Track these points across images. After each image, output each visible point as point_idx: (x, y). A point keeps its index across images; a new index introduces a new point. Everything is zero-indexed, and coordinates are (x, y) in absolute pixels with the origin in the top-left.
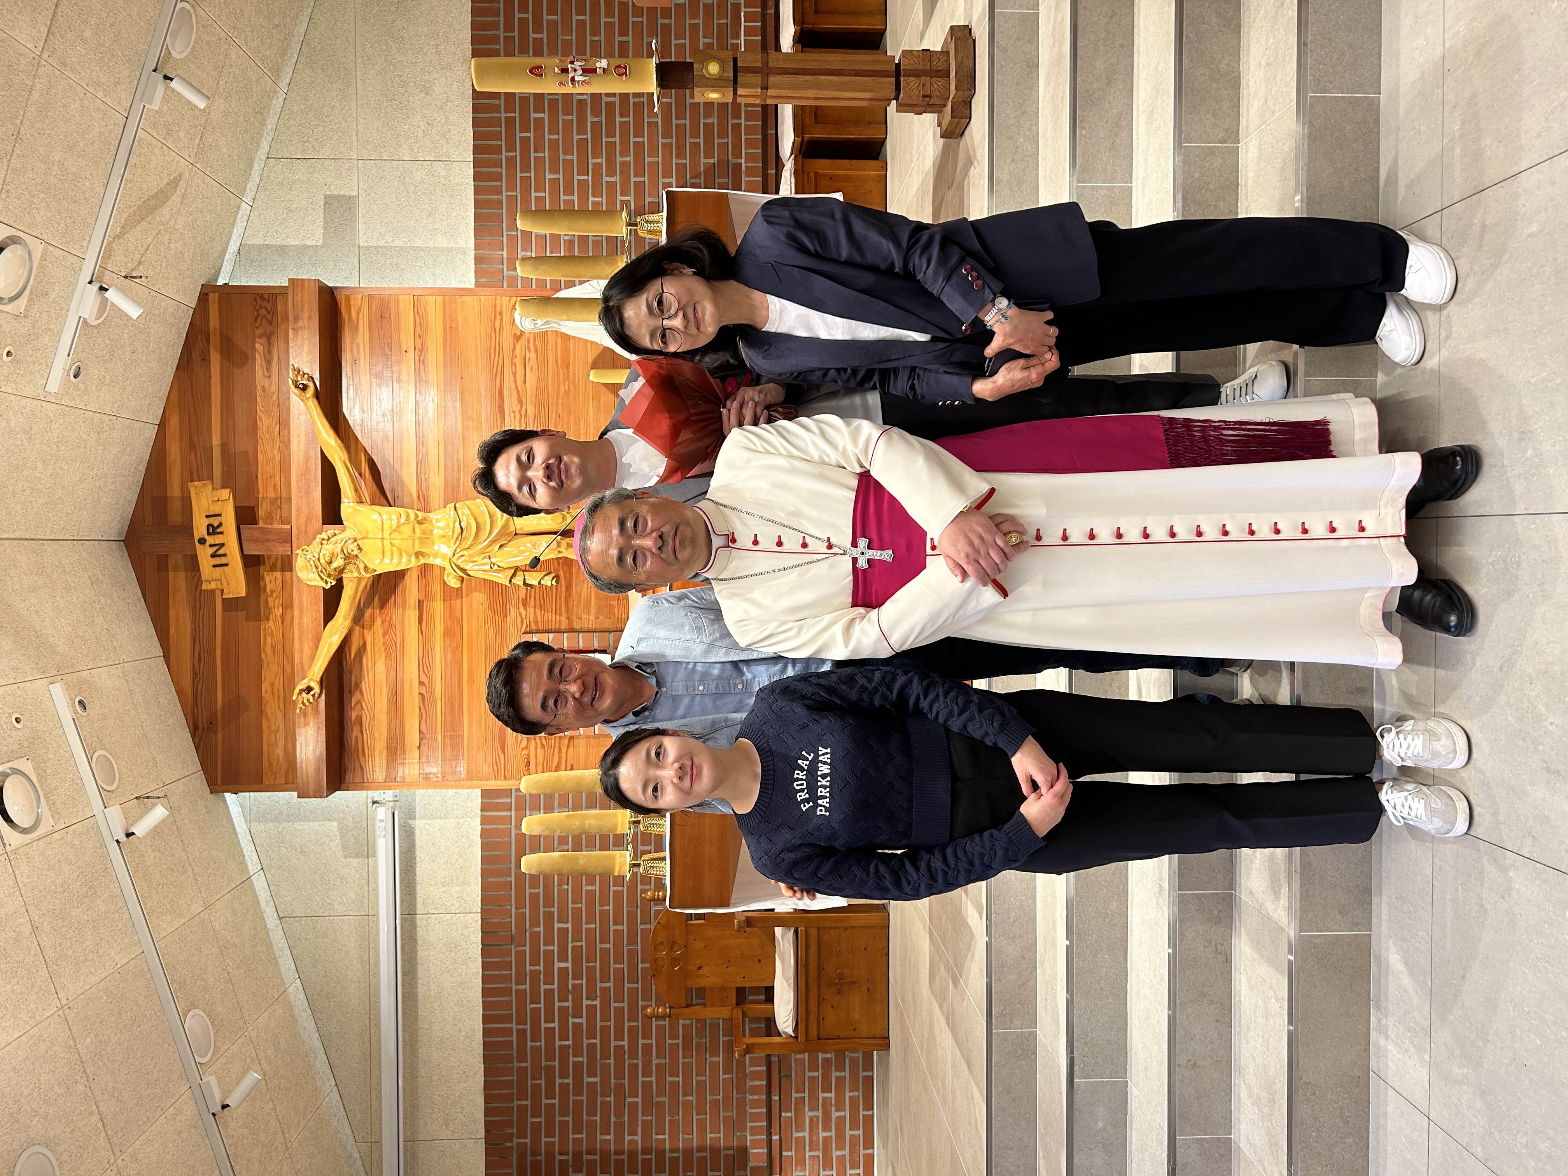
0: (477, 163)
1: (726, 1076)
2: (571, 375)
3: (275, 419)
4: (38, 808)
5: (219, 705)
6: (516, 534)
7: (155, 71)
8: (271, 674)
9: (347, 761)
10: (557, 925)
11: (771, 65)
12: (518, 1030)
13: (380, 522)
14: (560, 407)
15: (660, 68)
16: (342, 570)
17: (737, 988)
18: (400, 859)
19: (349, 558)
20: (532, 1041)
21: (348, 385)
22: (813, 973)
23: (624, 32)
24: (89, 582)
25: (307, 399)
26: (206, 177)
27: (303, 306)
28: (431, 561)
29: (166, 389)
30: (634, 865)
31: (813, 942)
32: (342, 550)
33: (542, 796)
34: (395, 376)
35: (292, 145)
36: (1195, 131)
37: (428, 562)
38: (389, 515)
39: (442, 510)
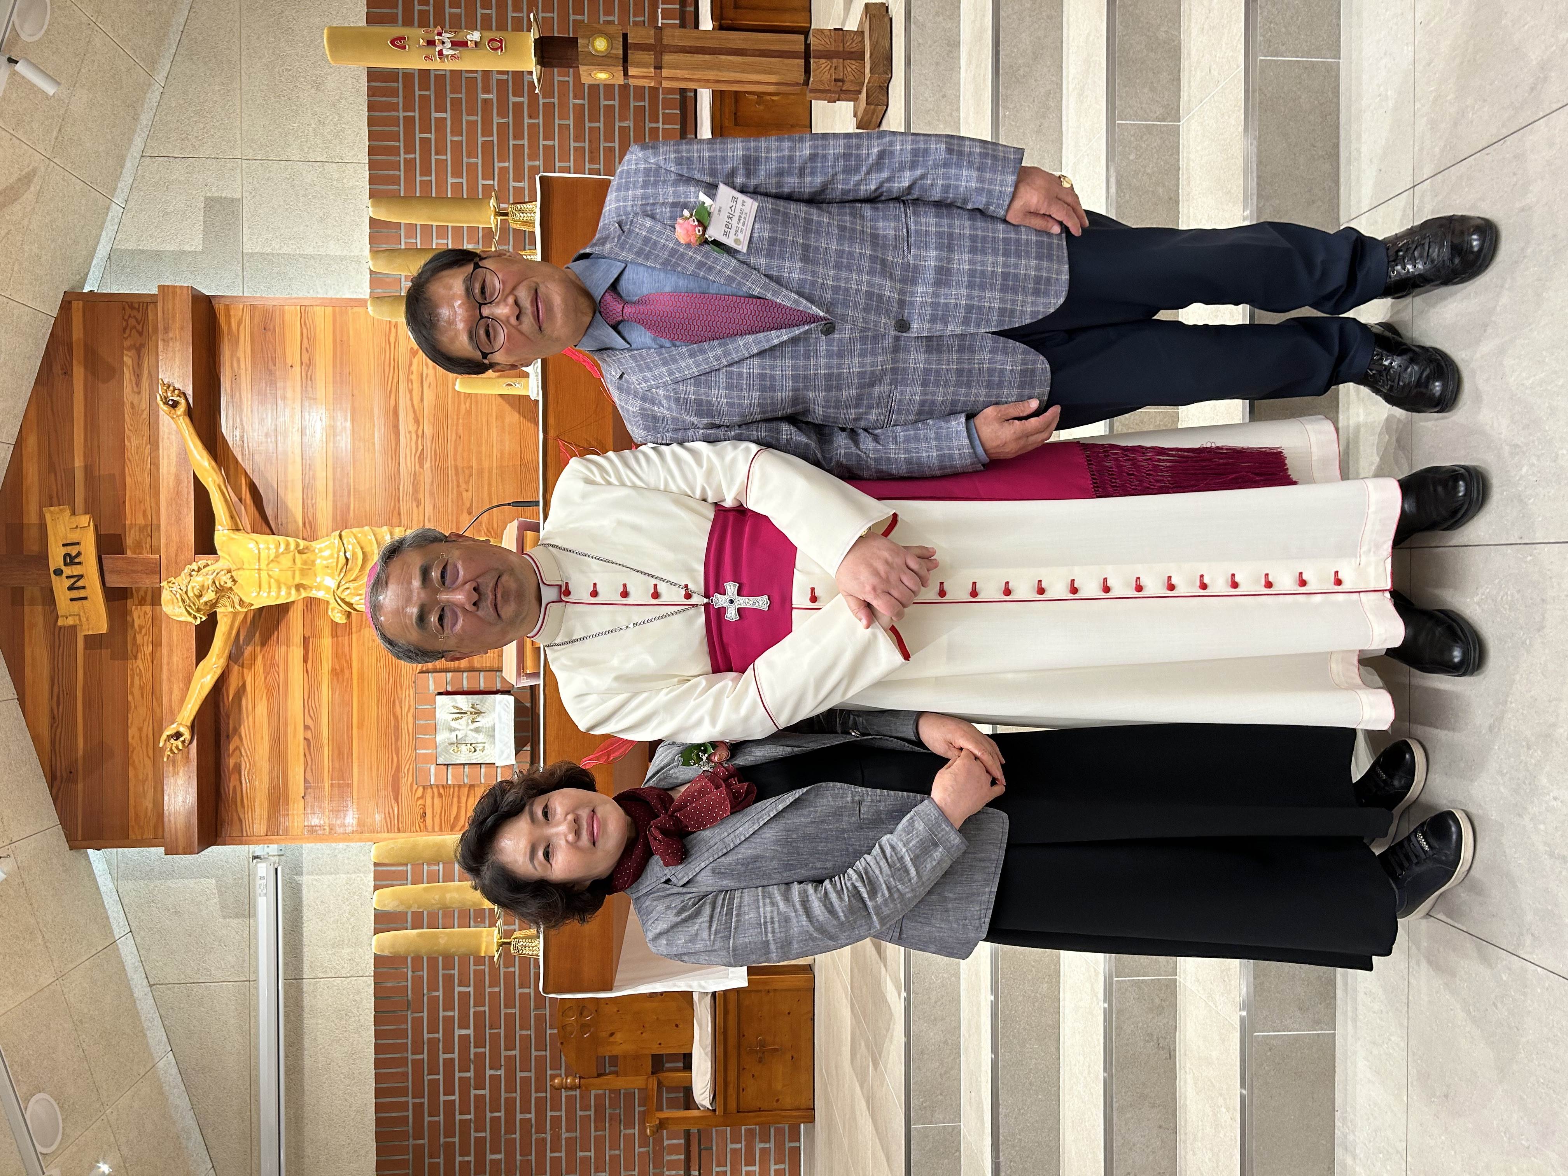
0: (372, 165)
1: (642, 1150)
5: (80, 752)
8: (138, 717)
9: (223, 814)
10: (457, 989)
11: (665, 42)
12: (414, 1104)
13: (257, 552)
14: (461, 428)
15: (540, 42)
16: (214, 604)
17: (653, 1056)
18: (284, 917)
19: (221, 591)
20: (430, 1116)
21: (228, 405)
22: (732, 1040)
25: (179, 416)
26: (66, 173)
27: (174, 317)
28: (314, 594)
29: (22, 406)
30: (504, 943)
31: (732, 1006)
32: (214, 582)
34: (279, 393)
35: (169, 142)
36: (1130, 106)
37: (310, 595)
38: (267, 543)
39: (326, 538)
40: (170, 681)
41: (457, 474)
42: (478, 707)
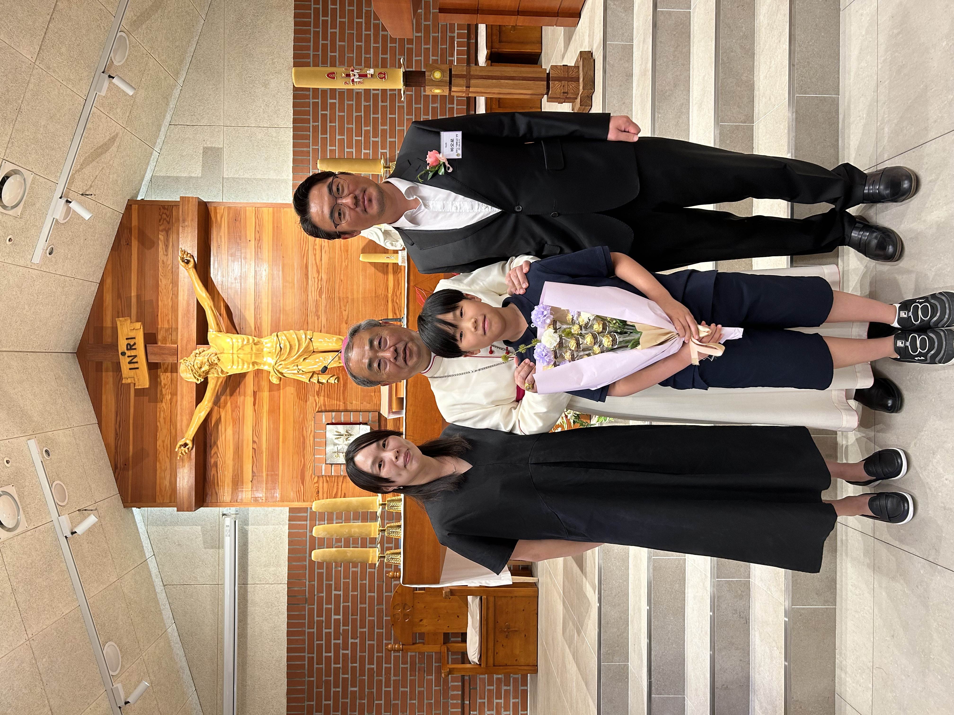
0: (295, 129)
1: (437, 688)
2: (349, 256)
3: (169, 280)
4: (18, 516)
5: (131, 453)
6: (314, 352)
7: (103, 72)
8: (163, 435)
9: (207, 489)
10: (334, 592)
11: (472, 73)
12: (308, 657)
13: (231, 344)
14: (342, 275)
15: (405, 74)
16: (207, 373)
17: (444, 633)
18: (239, 550)
19: (212, 365)
20: (317, 664)
21: (214, 261)
22: (491, 625)
23: (385, 52)
24: (54, 378)
25: (189, 268)
26: (132, 135)
27: (188, 214)
28: (262, 367)
29: (104, 262)
30: (381, 557)
31: (491, 605)
32: (208, 360)
33: (326, 513)
34: (243, 256)
35: (184, 117)
36: (727, 116)
37: (260, 368)
38: (237, 339)
39: (269, 337)
40: (181, 414)
41: (340, 301)
42: (349, 432)
